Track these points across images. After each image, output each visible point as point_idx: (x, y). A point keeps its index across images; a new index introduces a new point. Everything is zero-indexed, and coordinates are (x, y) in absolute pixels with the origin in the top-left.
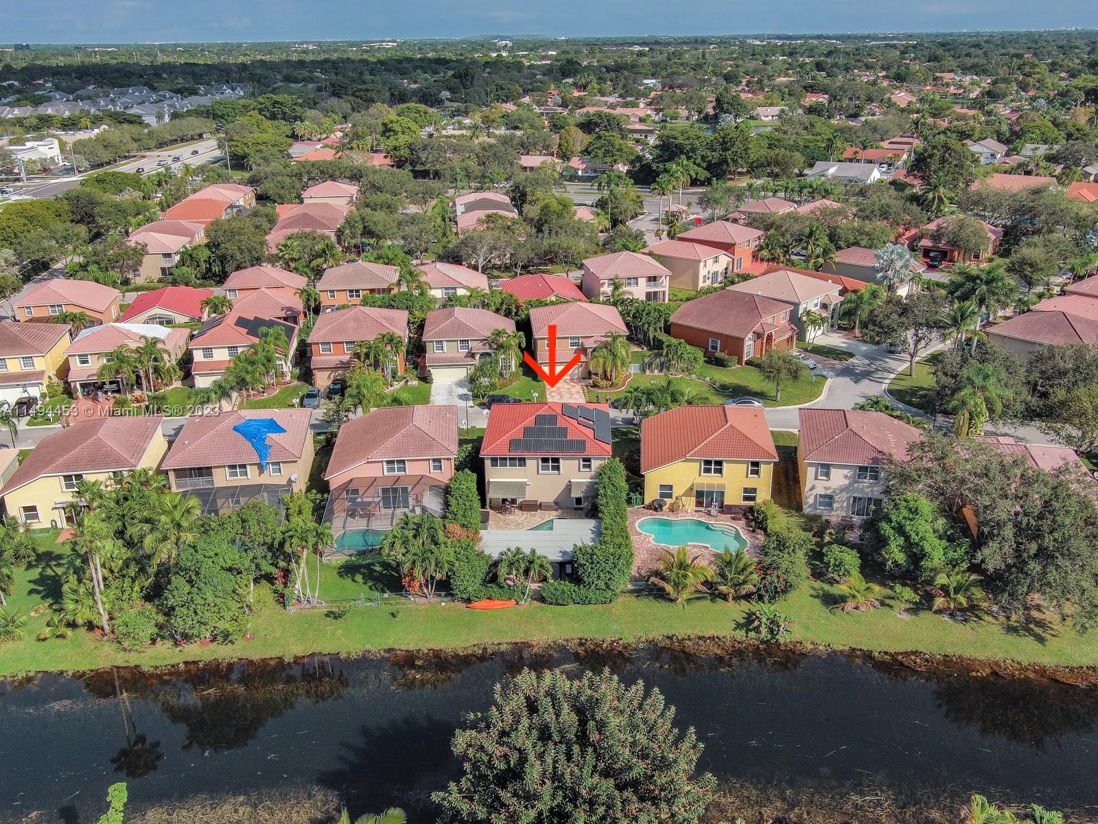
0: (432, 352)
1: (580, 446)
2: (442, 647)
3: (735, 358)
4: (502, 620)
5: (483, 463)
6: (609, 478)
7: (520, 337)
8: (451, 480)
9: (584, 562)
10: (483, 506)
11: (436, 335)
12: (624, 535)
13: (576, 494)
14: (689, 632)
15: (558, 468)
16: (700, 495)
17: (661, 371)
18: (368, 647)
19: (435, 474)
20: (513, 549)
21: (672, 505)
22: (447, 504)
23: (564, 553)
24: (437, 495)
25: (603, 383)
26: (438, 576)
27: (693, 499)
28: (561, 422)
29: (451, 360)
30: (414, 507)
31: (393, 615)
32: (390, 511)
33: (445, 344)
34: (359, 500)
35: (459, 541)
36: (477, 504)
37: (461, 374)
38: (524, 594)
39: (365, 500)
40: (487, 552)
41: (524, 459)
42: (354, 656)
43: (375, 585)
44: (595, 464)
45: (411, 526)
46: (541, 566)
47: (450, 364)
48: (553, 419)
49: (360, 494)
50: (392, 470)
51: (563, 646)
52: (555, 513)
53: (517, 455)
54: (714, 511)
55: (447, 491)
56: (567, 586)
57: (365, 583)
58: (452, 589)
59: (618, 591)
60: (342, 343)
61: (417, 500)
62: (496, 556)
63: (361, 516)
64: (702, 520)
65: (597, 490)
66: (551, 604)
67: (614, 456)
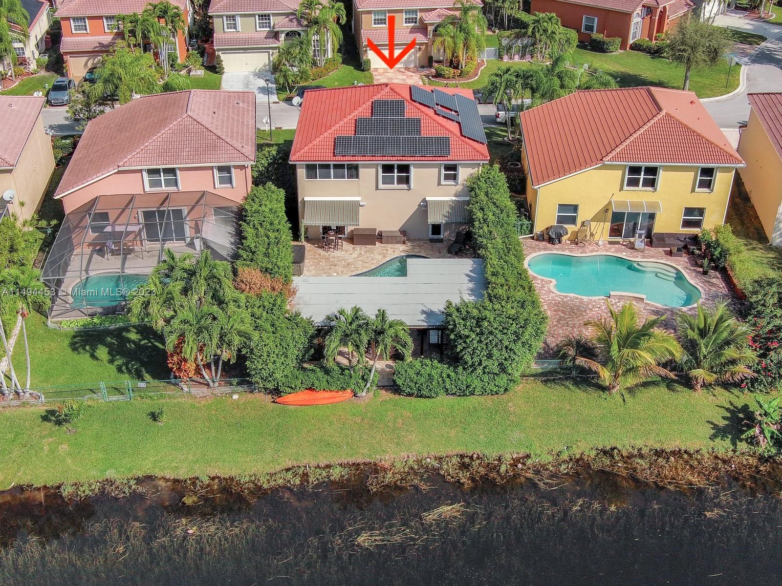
0: (221, 32)
1: (441, 146)
2: (233, 473)
3: (618, 41)
4: (331, 423)
5: (294, 174)
6: (487, 194)
7: (338, 9)
8: (246, 199)
9: (466, 332)
10: (296, 237)
11: (226, 8)
12: (525, 284)
13: (435, 218)
14: (639, 443)
15: (407, 180)
16: (617, 218)
17: (523, 57)
18: (111, 474)
19: (222, 190)
20: (349, 311)
21: (576, 234)
22: (240, 236)
23: (429, 314)
24: (225, 221)
25: (448, 71)
26: (225, 356)
27: (608, 225)
28: (411, 111)
29: (246, 41)
30: (192, 239)
31: (154, 417)
32: (157, 245)
33: (239, 20)
34: (108, 229)
35: (259, 296)
36: (286, 235)
37: (261, 60)
38: (366, 381)
39: (118, 229)
40: (305, 315)
41: (356, 168)
42: (85, 491)
43: (126, 364)
44: (464, 174)
45: (178, 273)
46: (396, 338)
47: (245, 47)
48: (398, 107)
49: (111, 220)
50: (157, 184)
51: (434, 469)
52: (402, 247)
53: (346, 160)
54: (639, 243)
55: (240, 215)
56: (435, 368)
57: (111, 361)
58: (249, 375)
59: (517, 375)
60: (100, 18)
61: (198, 229)
62: (319, 319)
63: (113, 253)
64: (623, 255)
65: (471, 212)
66: (410, 395)
67: (491, 164)
